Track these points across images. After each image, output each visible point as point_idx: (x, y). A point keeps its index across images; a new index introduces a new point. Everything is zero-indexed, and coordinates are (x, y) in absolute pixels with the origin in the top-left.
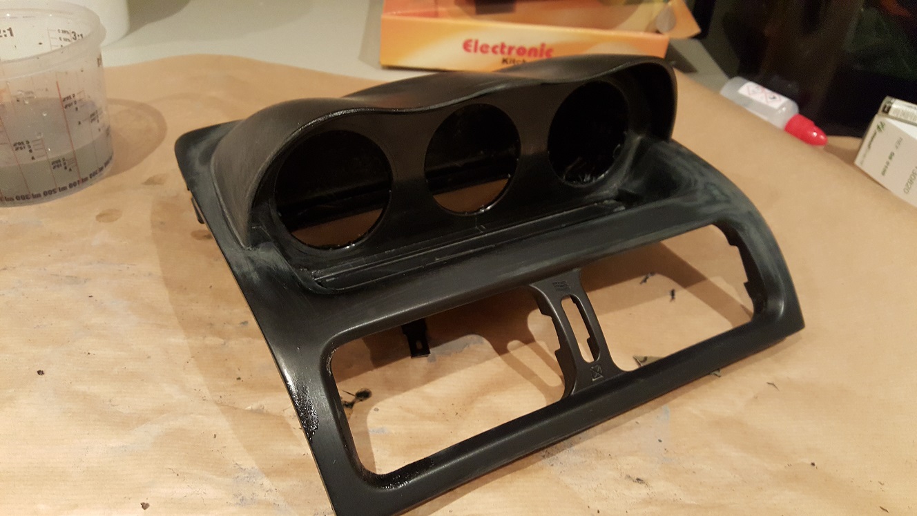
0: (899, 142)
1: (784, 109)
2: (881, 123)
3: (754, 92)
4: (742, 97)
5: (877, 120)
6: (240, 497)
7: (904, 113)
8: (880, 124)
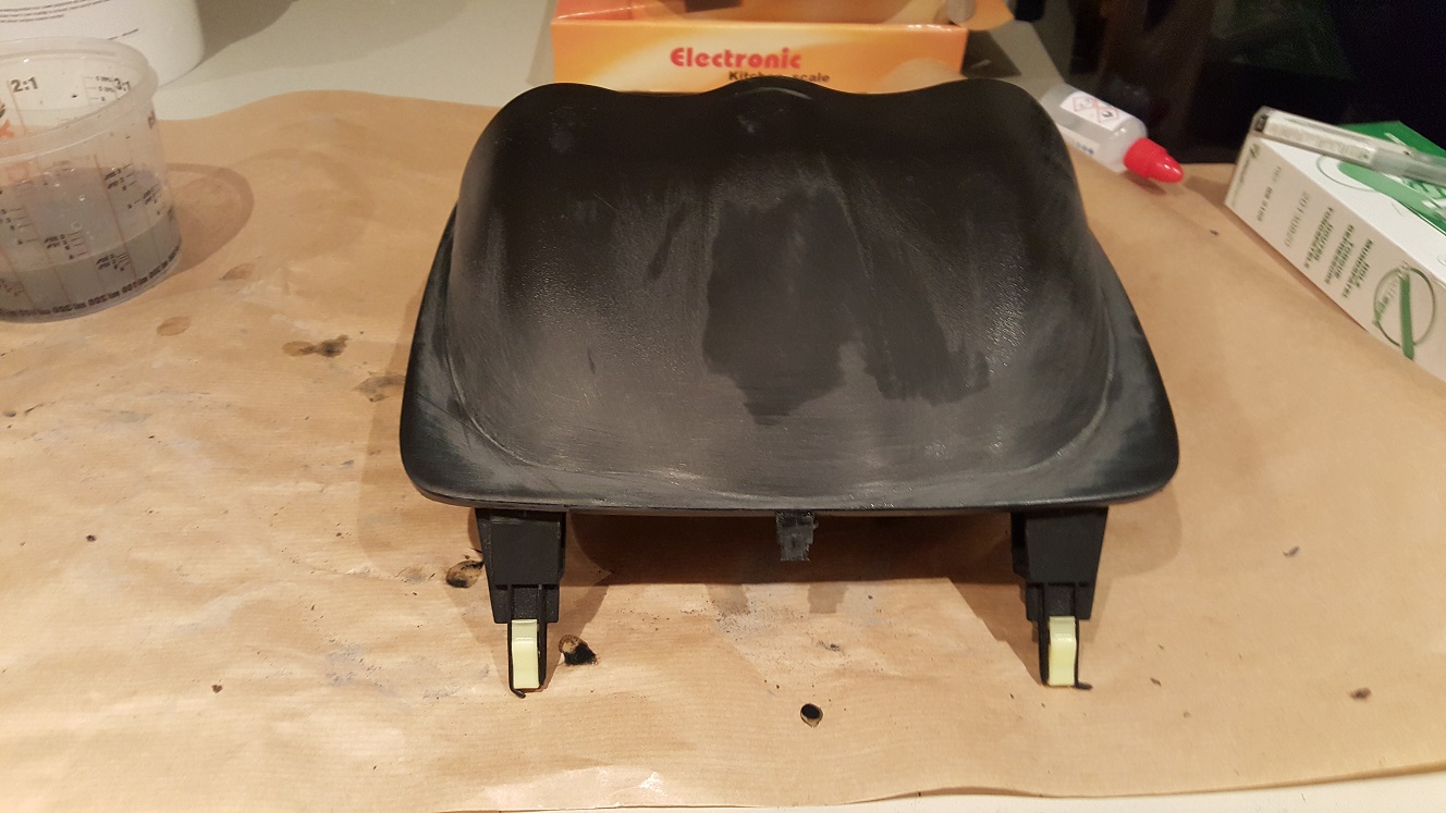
0: (1276, 173)
2: (1255, 146)
3: (1085, 106)
4: (1068, 115)
5: (1251, 141)
7: (1286, 131)
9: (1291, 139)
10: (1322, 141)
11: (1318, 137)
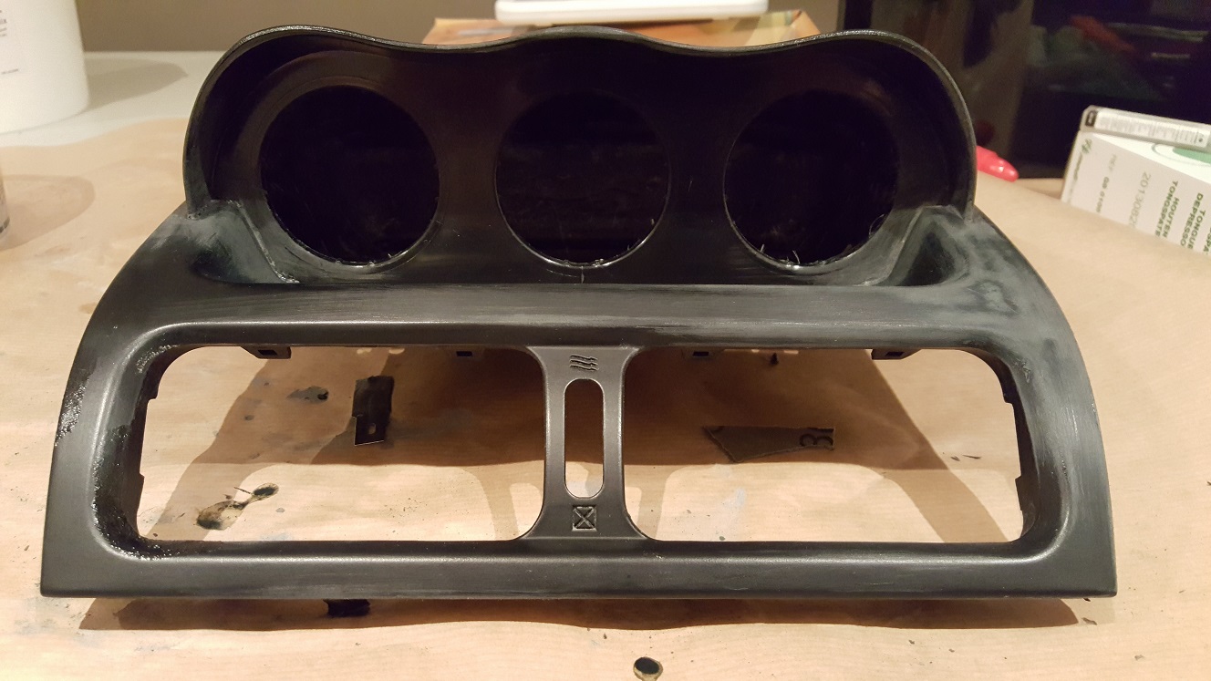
0: (1113, 162)
2: (1087, 141)
5: (1082, 138)
7: (1115, 123)
8: (1085, 144)
9: (1123, 131)
10: (1154, 130)
11: (1150, 127)
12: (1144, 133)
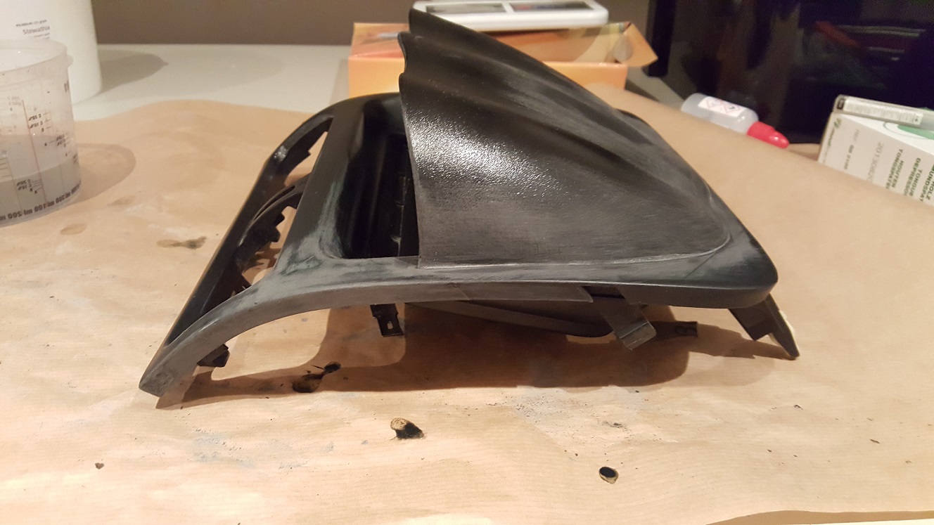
0: (856, 135)
1: (743, 118)
2: (838, 119)
3: (713, 105)
4: (702, 110)
5: (833, 117)
6: (201, 455)
7: (858, 108)
8: (836, 121)
9: (863, 113)
10: (885, 113)
11: (882, 110)
12: (877, 115)
